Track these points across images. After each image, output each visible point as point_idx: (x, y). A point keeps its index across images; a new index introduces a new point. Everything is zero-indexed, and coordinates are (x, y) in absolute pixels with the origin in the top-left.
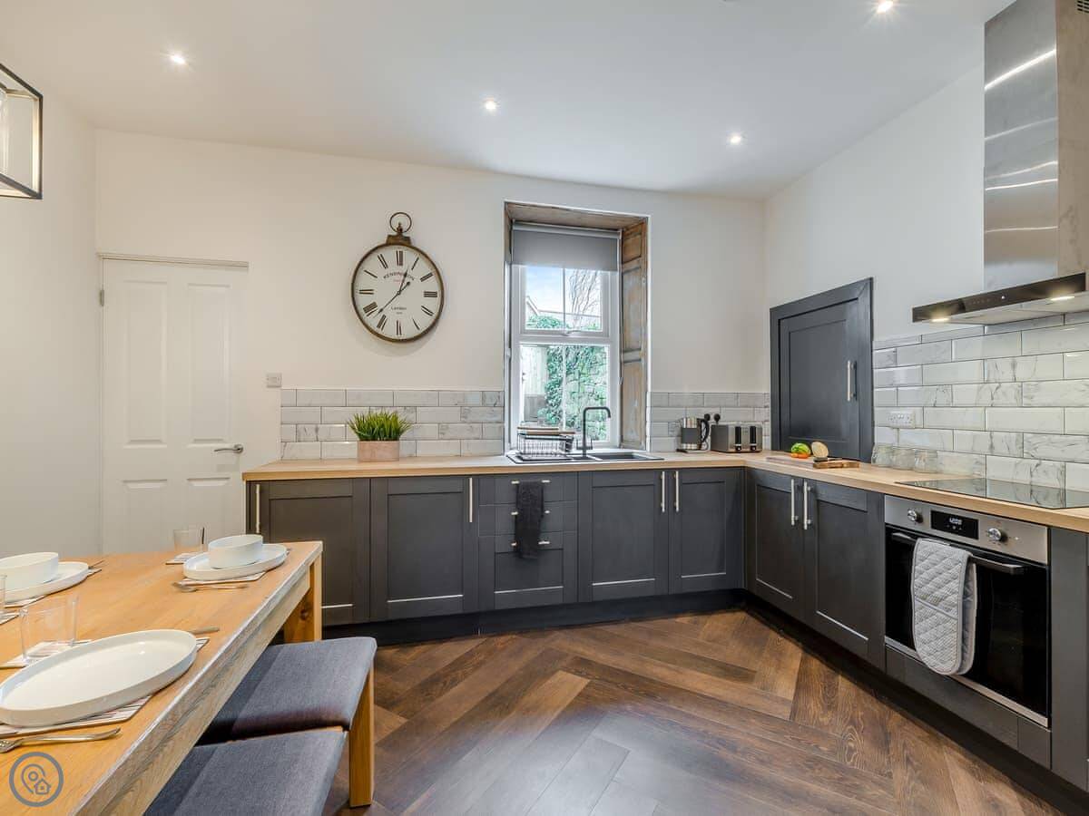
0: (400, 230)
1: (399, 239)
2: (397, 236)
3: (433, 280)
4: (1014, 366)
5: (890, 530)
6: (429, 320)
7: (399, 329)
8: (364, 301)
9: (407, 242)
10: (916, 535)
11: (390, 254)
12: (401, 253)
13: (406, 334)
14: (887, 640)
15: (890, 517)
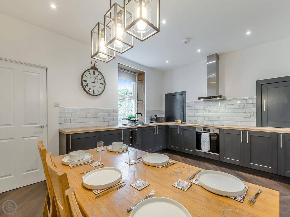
0: (94, 65)
1: (94, 68)
2: (93, 67)
3: (102, 80)
4: (208, 107)
5: (197, 133)
6: (102, 90)
7: (94, 93)
8: (84, 84)
9: (96, 69)
10: (201, 132)
11: (92, 71)
12: (95, 72)
13: (96, 94)
14: (196, 150)
15: (197, 130)
